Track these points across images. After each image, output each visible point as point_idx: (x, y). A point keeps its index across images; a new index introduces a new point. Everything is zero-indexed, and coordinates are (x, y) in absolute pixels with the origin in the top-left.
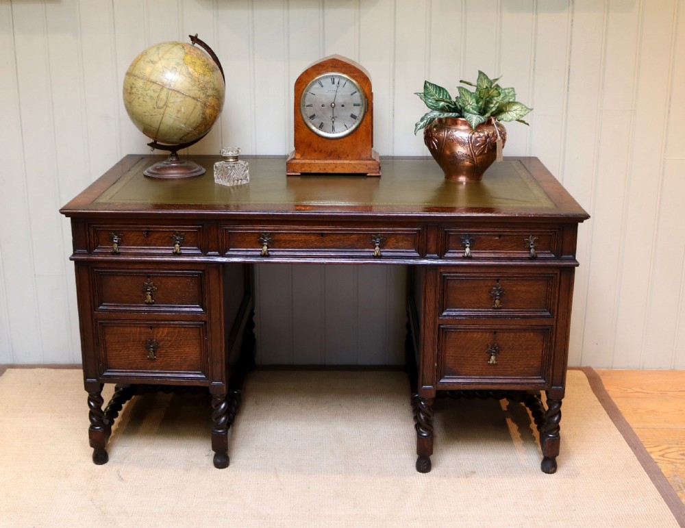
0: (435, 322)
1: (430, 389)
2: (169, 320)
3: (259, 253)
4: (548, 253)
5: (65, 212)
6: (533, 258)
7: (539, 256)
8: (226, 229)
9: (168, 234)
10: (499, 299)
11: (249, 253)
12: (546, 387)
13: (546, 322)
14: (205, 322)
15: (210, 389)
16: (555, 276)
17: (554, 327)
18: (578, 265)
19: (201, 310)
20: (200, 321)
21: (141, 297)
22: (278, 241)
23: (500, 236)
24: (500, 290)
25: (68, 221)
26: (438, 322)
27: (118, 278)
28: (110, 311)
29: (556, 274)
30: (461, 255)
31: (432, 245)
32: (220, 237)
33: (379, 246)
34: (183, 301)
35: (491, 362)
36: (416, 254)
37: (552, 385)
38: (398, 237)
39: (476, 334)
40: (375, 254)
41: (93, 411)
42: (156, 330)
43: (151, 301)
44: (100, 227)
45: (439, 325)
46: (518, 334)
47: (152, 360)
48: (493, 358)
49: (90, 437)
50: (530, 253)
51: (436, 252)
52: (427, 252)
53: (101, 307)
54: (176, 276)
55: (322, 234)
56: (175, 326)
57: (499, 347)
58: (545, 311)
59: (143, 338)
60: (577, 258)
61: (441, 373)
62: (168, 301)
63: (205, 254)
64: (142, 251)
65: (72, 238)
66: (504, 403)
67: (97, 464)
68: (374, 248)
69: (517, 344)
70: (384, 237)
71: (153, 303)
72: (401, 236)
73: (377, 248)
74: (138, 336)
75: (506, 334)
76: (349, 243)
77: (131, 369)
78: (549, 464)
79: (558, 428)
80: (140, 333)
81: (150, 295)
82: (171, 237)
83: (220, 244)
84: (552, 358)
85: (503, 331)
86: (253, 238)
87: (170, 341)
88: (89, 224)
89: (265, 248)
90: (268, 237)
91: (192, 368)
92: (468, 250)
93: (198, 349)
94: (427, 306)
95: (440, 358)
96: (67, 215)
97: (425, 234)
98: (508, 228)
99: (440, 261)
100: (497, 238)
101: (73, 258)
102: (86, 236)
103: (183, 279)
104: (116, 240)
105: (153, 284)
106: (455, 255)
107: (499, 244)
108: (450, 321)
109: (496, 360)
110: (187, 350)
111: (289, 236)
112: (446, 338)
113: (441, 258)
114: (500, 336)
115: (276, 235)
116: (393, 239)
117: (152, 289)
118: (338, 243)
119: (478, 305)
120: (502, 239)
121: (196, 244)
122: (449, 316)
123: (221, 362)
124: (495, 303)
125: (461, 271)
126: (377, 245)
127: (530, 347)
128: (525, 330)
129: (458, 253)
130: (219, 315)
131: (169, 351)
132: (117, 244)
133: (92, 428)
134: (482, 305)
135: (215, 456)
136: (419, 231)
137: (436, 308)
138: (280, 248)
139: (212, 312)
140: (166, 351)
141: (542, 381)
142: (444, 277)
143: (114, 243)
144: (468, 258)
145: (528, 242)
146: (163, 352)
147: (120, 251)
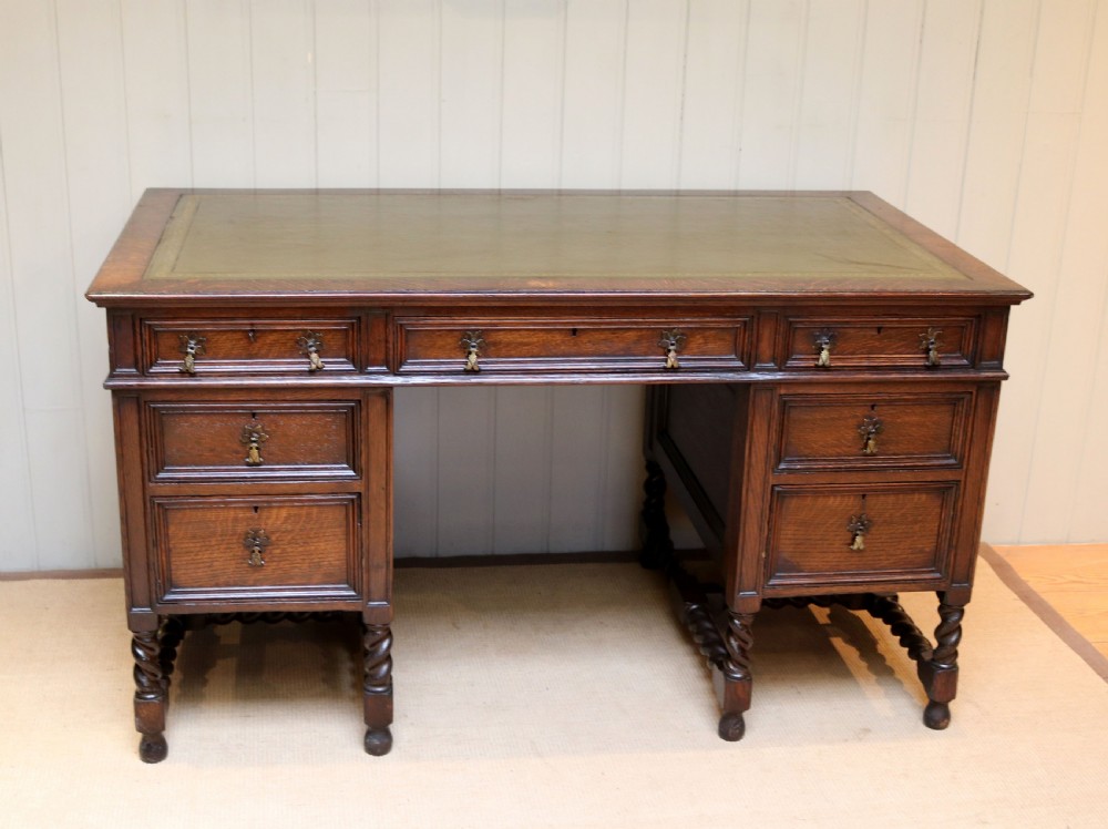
0: (765, 482)
1: (751, 597)
2: (292, 494)
3: (461, 368)
4: (957, 358)
6: (934, 367)
7: (944, 362)
8: (401, 325)
9: (290, 334)
10: (875, 439)
11: (443, 368)
12: (943, 585)
13: (949, 476)
14: (360, 494)
15: (365, 615)
16: (968, 396)
17: (962, 483)
18: (1006, 378)
19: (351, 473)
20: (350, 494)
21: (237, 452)
22: (495, 344)
23: (879, 330)
24: (875, 424)
25: (100, 314)
26: (772, 481)
27: (195, 420)
28: (179, 481)
29: (971, 393)
30: (812, 364)
31: (765, 347)
32: (391, 339)
33: (676, 351)
34: (315, 458)
35: (855, 547)
36: (739, 364)
37: (952, 582)
38: (707, 333)
39: (832, 500)
40: (669, 364)
41: (143, 666)
42: (265, 514)
43: (257, 461)
44: (161, 326)
45: (773, 486)
46: (901, 496)
47: (257, 568)
48: (858, 539)
49: (137, 714)
50: (927, 358)
51: (774, 360)
52: (757, 360)
53: (162, 475)
54: (304, 413)
55: (575, 331)
56: (301, 505)
57: (869, 520)
58: (948, 458)
59: (241, 528)
60: (1006, 366)
61: (771, 567)
62: (287, 459)
63: (361, 371)
64: (242, 368)
65: (108, 347)
67: (148, 762)
68: (666, 354)
69: (898, 514)
70: (682, 334)
71: (260, 464)
72: (713, 332)
73: (672, 354)
74: (230, 524)
75: (882, 498)
76: (621, 345)
77: (217, 585)
78: (937, 714)
79: (956, 654)
80: (236, 520)
81: (257, 448)
82: (297, 342)
83: (391, 352)
84: (956, 535)
85: (877, 492)
86: (449, 340)
87: (292, 531)
88: (141, 319)
89: (473, 358)
90: (479, 337)
91: (329, 579)
92: (825, 355)
93: (342, 545)
94: (753, 455)
95: (770, 544)
97: (755, 328)
98: (896, 315)
99: (779, 376)
100: (875, 333)
101: (111, 383)
102: (135, 343)
103: (318, 416)
104: (192, 348)
105: (263, 427)
106: (803, 364)
107: (877, 344)
108: (792, 479)
109: (864, 542)
110: (322, 545)
111: (516, 335)
112: (781, 508)
113: (780, 371)
114: (871, 501)
115: (493, 334)
116: (698, 337)
117: (261, 437)
118: (603, 348)
119: (838, 450)
120: (882, 334)
121: (344, 353)
122: (790, 471)
123: (384, 565)
124: (866, 445)
125: (815, 392)
126: (671, 348)
127: (920, 518)
128: (913, 491)
129: (808, 359)
130: (384, 482)
131: (289, 550)
132: (193, 356)
133: (138, 695)
134: (845, 449)
135: (368, 734)
136: (745, 322)
137: (767, 456)
138: (498, 357)
139: (373, 476)
140: (284, 551)
141: (938, 575)
142: (785, 402)
143: (187, 353)
144: (825, 368)
145: (927, 339)
146: (278, 551)
147: (199, 369)
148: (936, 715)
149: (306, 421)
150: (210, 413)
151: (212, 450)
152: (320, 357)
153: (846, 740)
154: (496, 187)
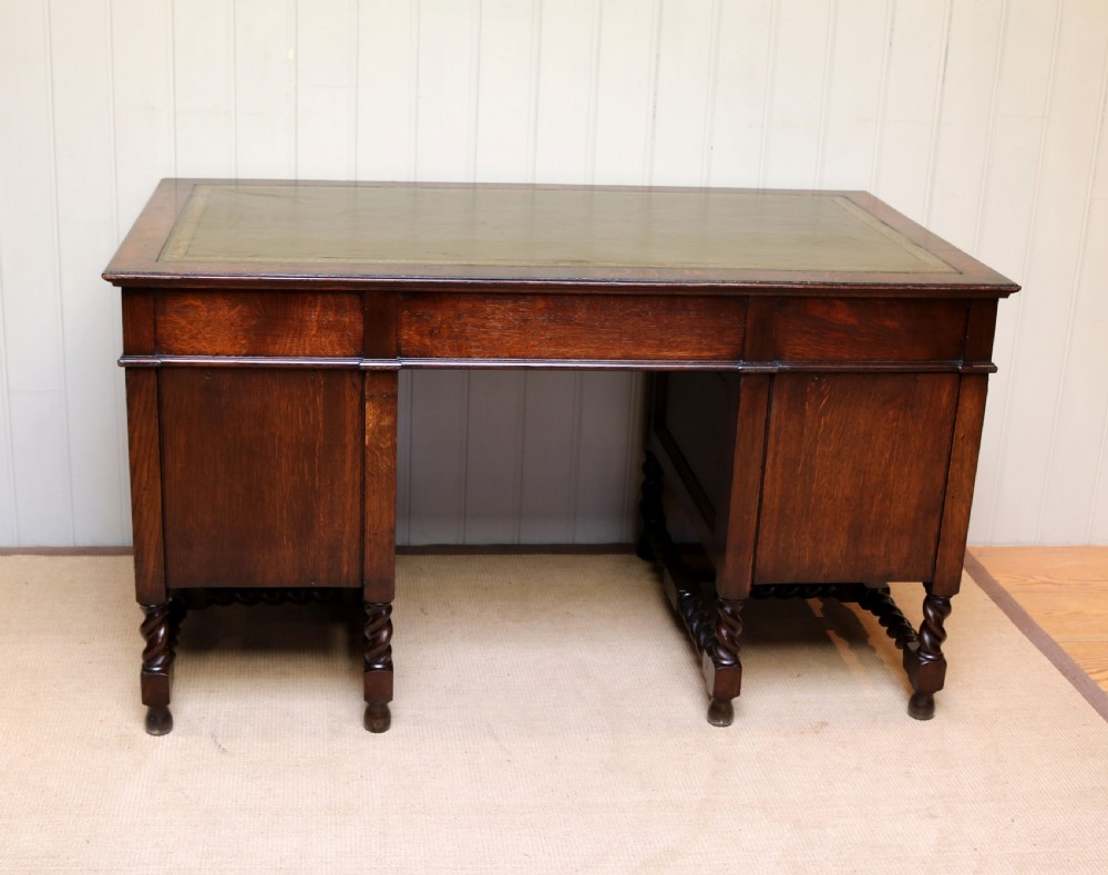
66: (816, 604)
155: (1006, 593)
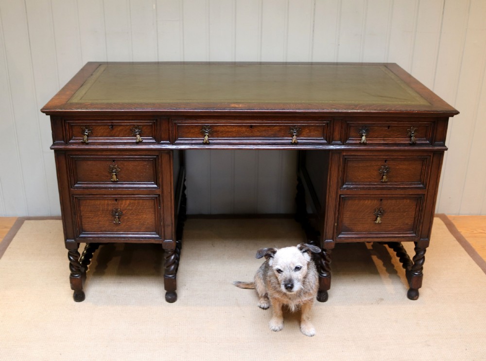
0: (337, 193)
1: (330, 242)
2: (131, 194)
3: (201, 142)
4: (424, 140)
5: (45, 111)
6: (414, 144)
7: (418, 142)
8: (175, 123)
9: (128, 127)
10: (386, 176)
11: (194, 142)
12: (417, 239)
13: (420, 192)
14: (159, 195)
15: (163, 245)
17: (426, 195)
18: (447, 149)
19: (156, 186)
20: (155, 195)
21: (107, 176)
22: (216, 132)
23: (389, 127)
24: (386, 169)
25: (48, 118)
26: (340, 193)
27: (89, 163)
28: (84, 188)
29: (430, 156)
30: (358, 142)
31: (337, 134)
32: (171, 129)
33: (296, 135)
34: (140, 180)
35: (377, 222)
36: (325, 141)
37: (421, 238)
38: (311, 128)
39: (367, 201)
40: (293, 141)
41: (72, 263)
42: (120, 202)
43: (116, 180)
44: (73, 123)
45: (340, 195)
46: (398, 201)
47: (117, 224)
48: (379, 219)
49: (71, 283)
50: (411, 140)
51: (340, 140)
52: (333, 140)
53: (76, 185)
54: (135, 160)
55: (251, 126)
56: (135, 199)
57: (383, 211)
58: (419, 184)
59: (110, 208)
60: (446, 144)
61: (339, 230)
62: (129, 180)
63: (158, 143)
64: (108, 141)
65: (51, 131)
67: (77, 301)
68: (292, 137)
69: (397, 208)
70: (299, 128)
71: (117, 181)
72: (313, 127)
73: (295, 137)
74: (106, 206)
75: (389, 201)
77: (101, 231)
79: (422, 268)
80: (108, 205)
81: (115, 175)
82: (131, 130)
83: (171, 135)
84: (423, 218)
85: (387, 198)
86: (197, 130)
87: (131, 210)
88: (65, 120)
89: (206, 138)
90: (209, 129)
91: (148, 230)
92: (364, 138)
93: (153, 216)
94: (331, 181)
95: (338, 219)
96: (47, 113)
97: (332, 126)
98: (396, 121)
99: (343, 147)
100: (387, 129)
101: (53, 147)
102: (63, 130)
103: (141, 162)
104: (87, 133)
105: (118, 166)
106: (354, 142)
107: (388, 133)
108: (349, 192)
109: (381, 220)
110: (145, 216)
111: (225, 128)
112: (344, 204)
113: (343, 145)
114: (384, 202)
115: (215, 127)
116: (306, 129)
117: (117, 170)
118: (264, 133)
119: (369, 180)
120: (390, 129)
121: (151, 135)
122: (348, 188)
123: (171, 225)
124: (382, 178)
125: (359, 154)
126: (294, 134)
127: (407, 210)
128: (404, 198)
129: (356, 140)
130: (169, 190)
131: (131, 217)
132: (87, 136)
133: (72, 275)
134: (373, 179)
135: (167, 294)
136: (327, 123)
137: (338, 182)
138: (218, 137)
139: (165, 187)
140: (128, 218)
141: (414, 235)
142: (345, 158)
143: (85, 135)
144: (364, 144)
145: (410, 131)
146: (126, 218)
147: (90, 141)
148: (413, 294)
149: (136, 163)
150: (95, 160)
151: (97, 175)
152: (141, 136)
153: (372, 304)
154: (233, 61)
155: (463, 238)
